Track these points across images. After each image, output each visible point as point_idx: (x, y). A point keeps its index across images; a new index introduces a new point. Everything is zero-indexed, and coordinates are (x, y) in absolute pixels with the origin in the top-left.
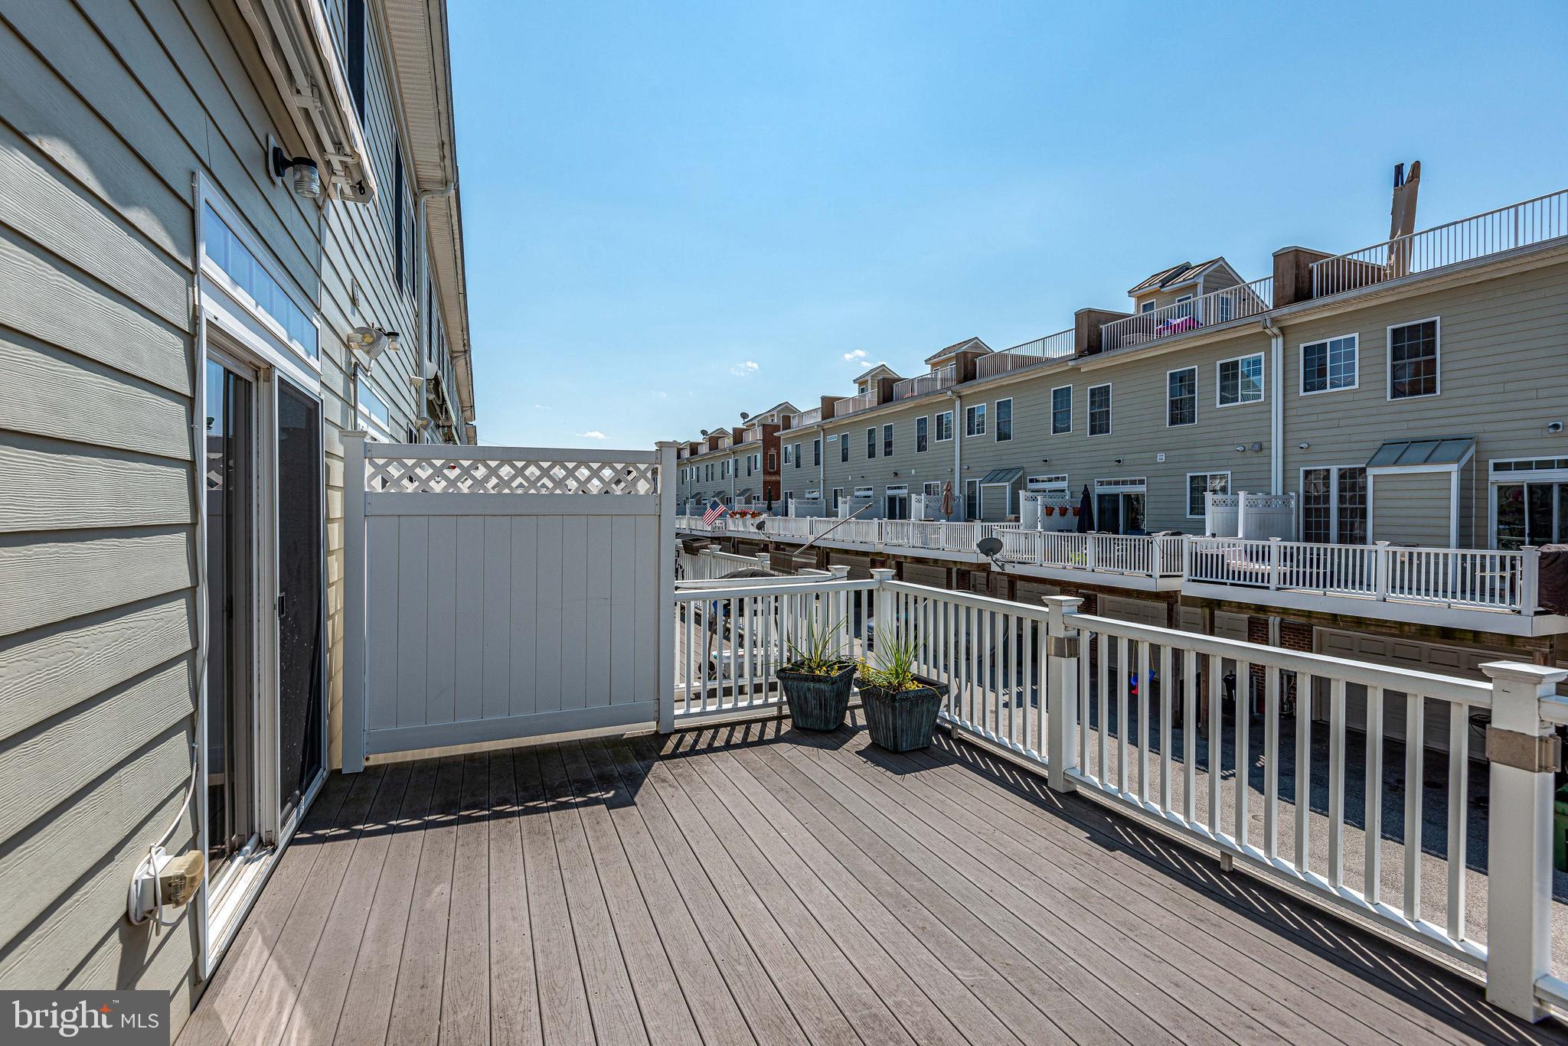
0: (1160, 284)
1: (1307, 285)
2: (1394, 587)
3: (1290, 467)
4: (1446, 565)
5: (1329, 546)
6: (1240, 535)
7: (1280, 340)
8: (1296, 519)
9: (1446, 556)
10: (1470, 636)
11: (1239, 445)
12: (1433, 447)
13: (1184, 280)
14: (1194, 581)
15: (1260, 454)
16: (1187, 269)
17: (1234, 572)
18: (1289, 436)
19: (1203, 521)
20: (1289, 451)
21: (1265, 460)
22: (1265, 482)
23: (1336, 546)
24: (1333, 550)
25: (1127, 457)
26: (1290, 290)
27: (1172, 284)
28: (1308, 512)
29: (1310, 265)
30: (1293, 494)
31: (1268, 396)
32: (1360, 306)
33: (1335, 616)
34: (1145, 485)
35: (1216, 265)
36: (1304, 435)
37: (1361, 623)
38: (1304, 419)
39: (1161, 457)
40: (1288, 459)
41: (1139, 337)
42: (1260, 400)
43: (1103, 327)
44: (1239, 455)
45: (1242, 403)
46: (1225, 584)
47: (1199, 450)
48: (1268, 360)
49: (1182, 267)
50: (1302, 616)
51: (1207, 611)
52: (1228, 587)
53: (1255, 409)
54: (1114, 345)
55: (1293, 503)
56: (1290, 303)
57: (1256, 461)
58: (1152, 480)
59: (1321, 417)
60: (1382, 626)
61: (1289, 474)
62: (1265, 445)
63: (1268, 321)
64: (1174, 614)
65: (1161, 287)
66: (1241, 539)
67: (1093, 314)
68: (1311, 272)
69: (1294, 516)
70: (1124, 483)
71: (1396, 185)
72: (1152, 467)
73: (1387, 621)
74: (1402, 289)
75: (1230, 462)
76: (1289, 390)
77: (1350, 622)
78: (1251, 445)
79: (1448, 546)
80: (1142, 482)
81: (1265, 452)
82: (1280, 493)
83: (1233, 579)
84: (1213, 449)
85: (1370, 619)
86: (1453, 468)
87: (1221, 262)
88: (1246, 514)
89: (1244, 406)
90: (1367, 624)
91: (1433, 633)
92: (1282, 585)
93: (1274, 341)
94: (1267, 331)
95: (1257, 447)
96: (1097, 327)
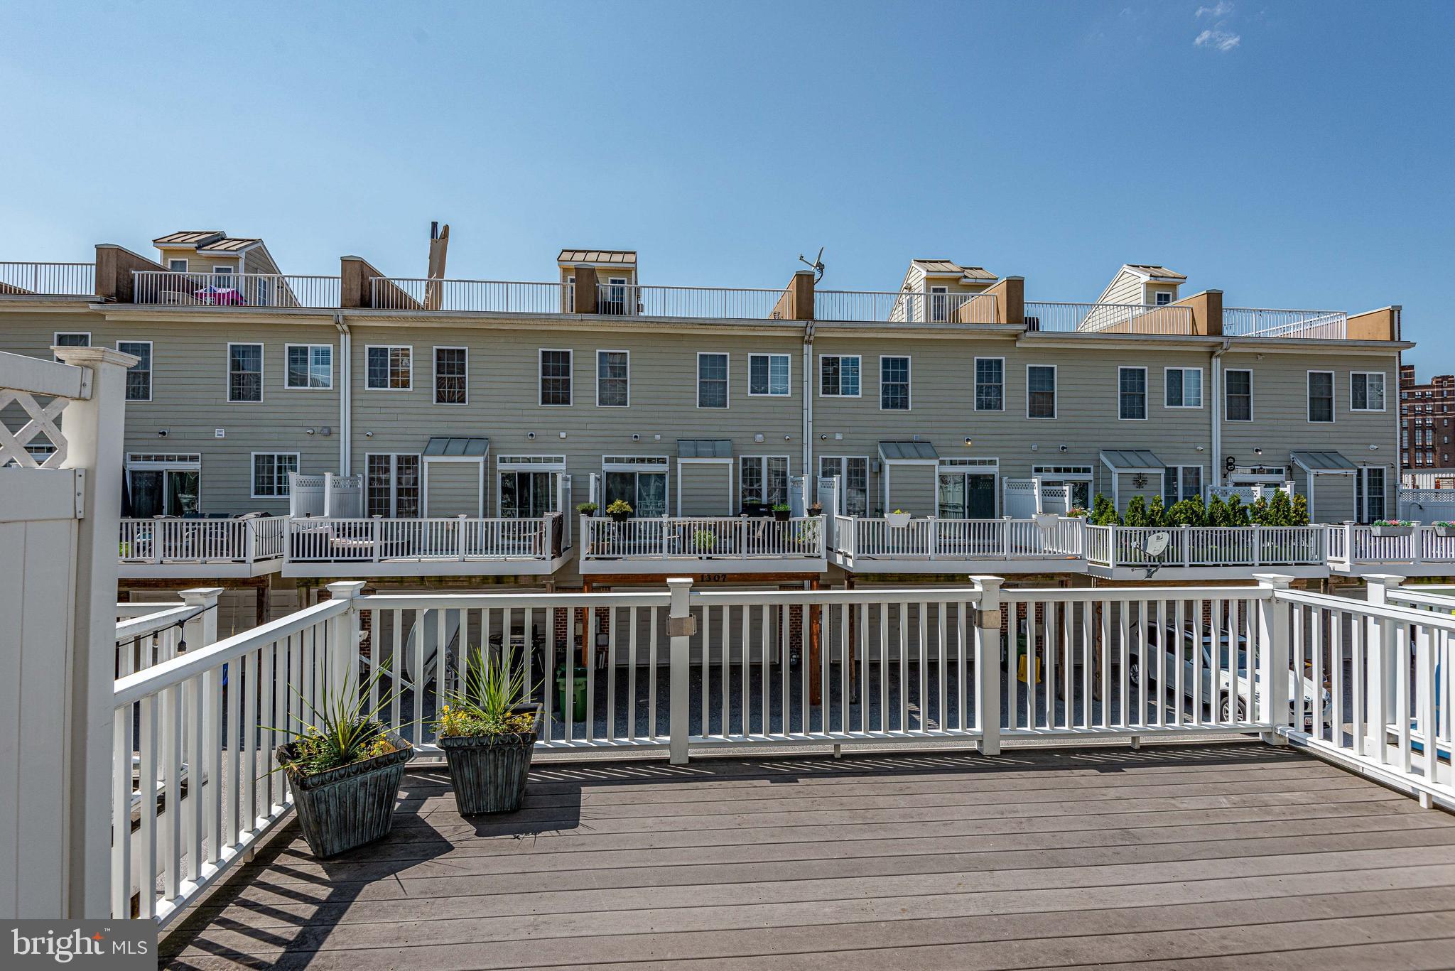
0: (196, 245)
1: (367, 293)
2: (470, 550)
3: (357, 451)
4: (476, 530)
5: (389, 520)
6: (327, 514)
7: (348, 336)
8: (363, 499)
9: (476, 523)
10: (513, 579)
11: (309, 427)
12: (466, 442)
13: (225, 250)
14: (294, 562)
15: (329, 438)
16: (223, 239)
17: (338, 549)
18: (357, 424)
19: (288, 501)
20: (356, 437)
21: (335, 444)
22: (335, 464)
23: (395, 520)
24: (392, 523)
25: (172, 429)
26: (357, 295)
27: (211, 249)
28: (371, 491)
29: (370, 278)
30: (360, 476)
31: (337, 386)
32: (414, 325)
33: (422, 578)
34: (200, 462)
35: (256, 246)
36: (367, 424)
37: (441, 581)
38: (369, 411)
39: (220, 433)
40: (355, 444)
41: (182, 296)
42: (329, 388)
43: (137, 273)
44: (308, 437)
45: (311, 388)
46: (330, 561)
47: (265, 430)
48: (337, 353)
49: (218, 235)
50: (395, 582)
51: (304, 590)
52: (333, 564)
53: (325, 396)
54: (151, 298)
55: (361, 483)
56: (355, 306)
57: (325, 444)
58: (207, 457)
59: (383, 411)
60: (457, 581)
61: (356, 458)
62: (334, 430)
63: (340, 318)
64: (265, 600)
65: (197, 248)
66: (327, 517)
67: (123, 255)
68: (370, 284)
69: (361, 495)
70: (169, 459)
71: (433, 237)
72: (210, 443)
73: (460, 577)
74: (445, 320)
75: (300, 444)
76: (356, 383)
77: (435, 581)
78: (320, 429)
79: (478, 517)
80: (193, 459)
81: (334, 437)
82: (348, 474)
83: (338, 555)
84: (281, 429)
85: (448, 577)
86: (481, 459)
87: (260, 244)
88: (332, 494)
89: (313, 392)
90: (446, 581)
91: (490, 581)
92: (383, 557)
93: (342, 336)
94: (338, 326)
95: (326, 431)
96: (128, 271)
